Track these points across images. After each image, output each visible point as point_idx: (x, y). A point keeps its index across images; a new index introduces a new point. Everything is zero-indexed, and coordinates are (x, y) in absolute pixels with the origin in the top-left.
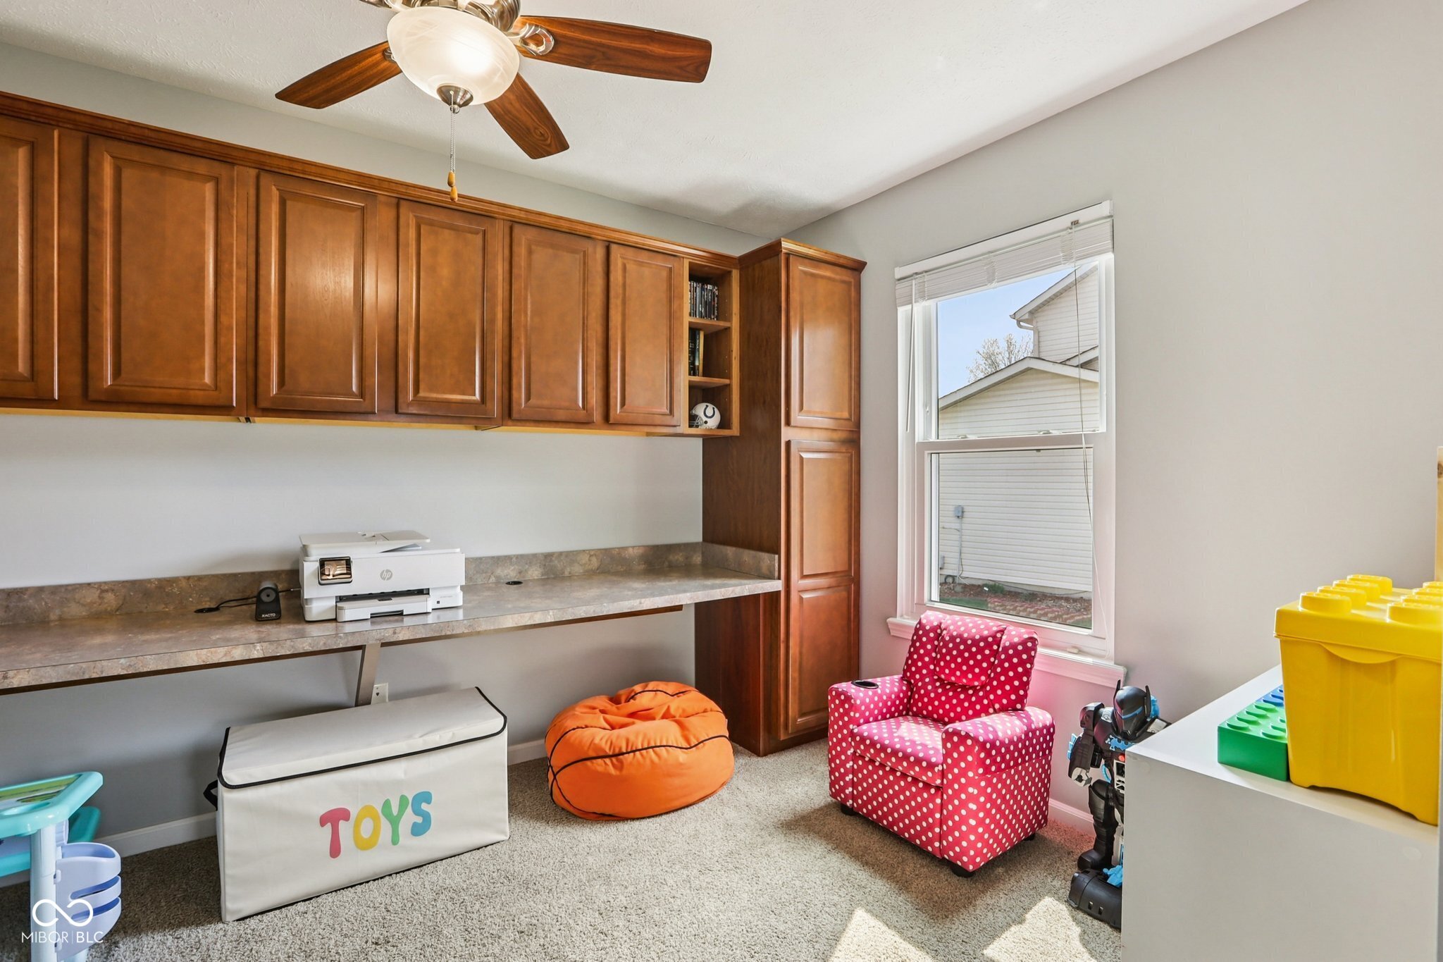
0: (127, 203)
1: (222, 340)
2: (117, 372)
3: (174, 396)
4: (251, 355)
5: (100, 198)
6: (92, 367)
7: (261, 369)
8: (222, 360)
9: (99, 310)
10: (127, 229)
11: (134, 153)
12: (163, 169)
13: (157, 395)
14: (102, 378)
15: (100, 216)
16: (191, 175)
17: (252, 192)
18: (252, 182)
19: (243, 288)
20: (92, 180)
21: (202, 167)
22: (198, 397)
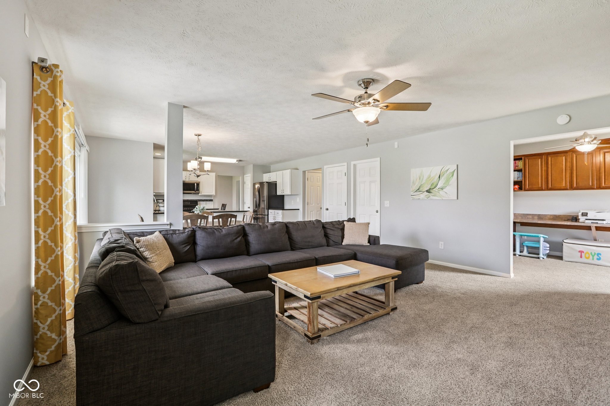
0: (552, 163)
1: (566, 179)
2: (551, 186)
3: (559, 188)
4: (571, 181)
5: (549, 163)
6: (548, 185)
7: (573, 183)
8: (566, 182)
9: (549, 177)
10: (552, 166)
11: (553, 155)
12: (557, 156)
13: (557, 188)
14: (549, 186)
15: (549, 165)
16: (561, 156)
17: (571, 156)
18: (571, 154)
19: (570, 171)
20: (548, 161)
21: (562, 155)
22: (563, 188)
